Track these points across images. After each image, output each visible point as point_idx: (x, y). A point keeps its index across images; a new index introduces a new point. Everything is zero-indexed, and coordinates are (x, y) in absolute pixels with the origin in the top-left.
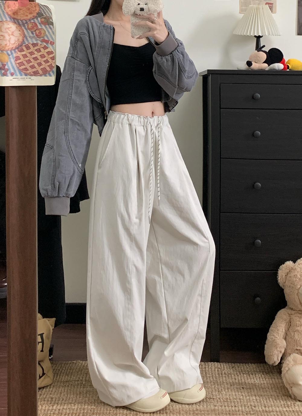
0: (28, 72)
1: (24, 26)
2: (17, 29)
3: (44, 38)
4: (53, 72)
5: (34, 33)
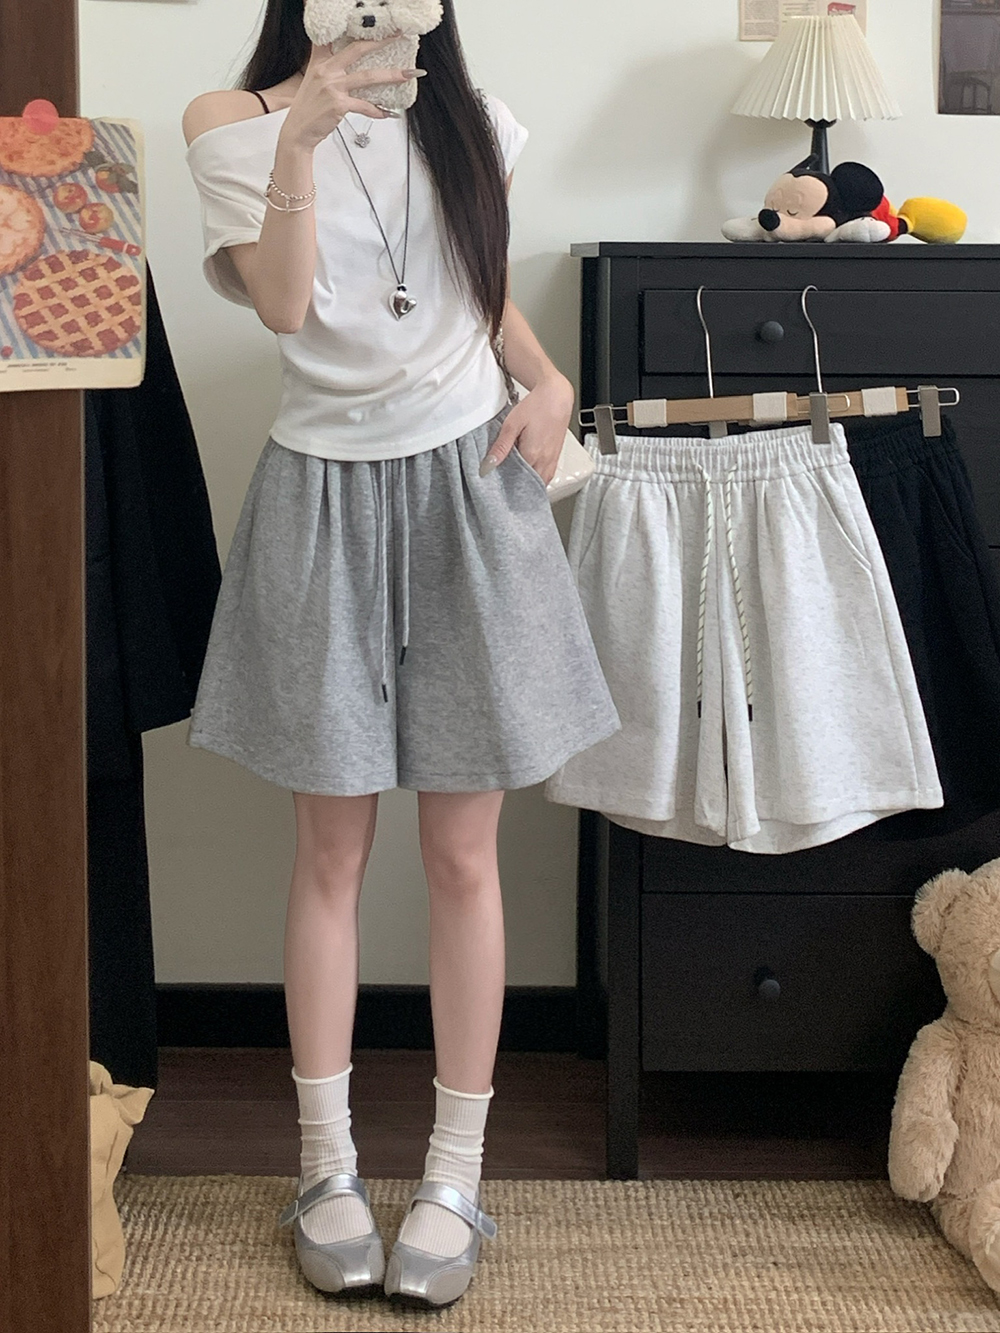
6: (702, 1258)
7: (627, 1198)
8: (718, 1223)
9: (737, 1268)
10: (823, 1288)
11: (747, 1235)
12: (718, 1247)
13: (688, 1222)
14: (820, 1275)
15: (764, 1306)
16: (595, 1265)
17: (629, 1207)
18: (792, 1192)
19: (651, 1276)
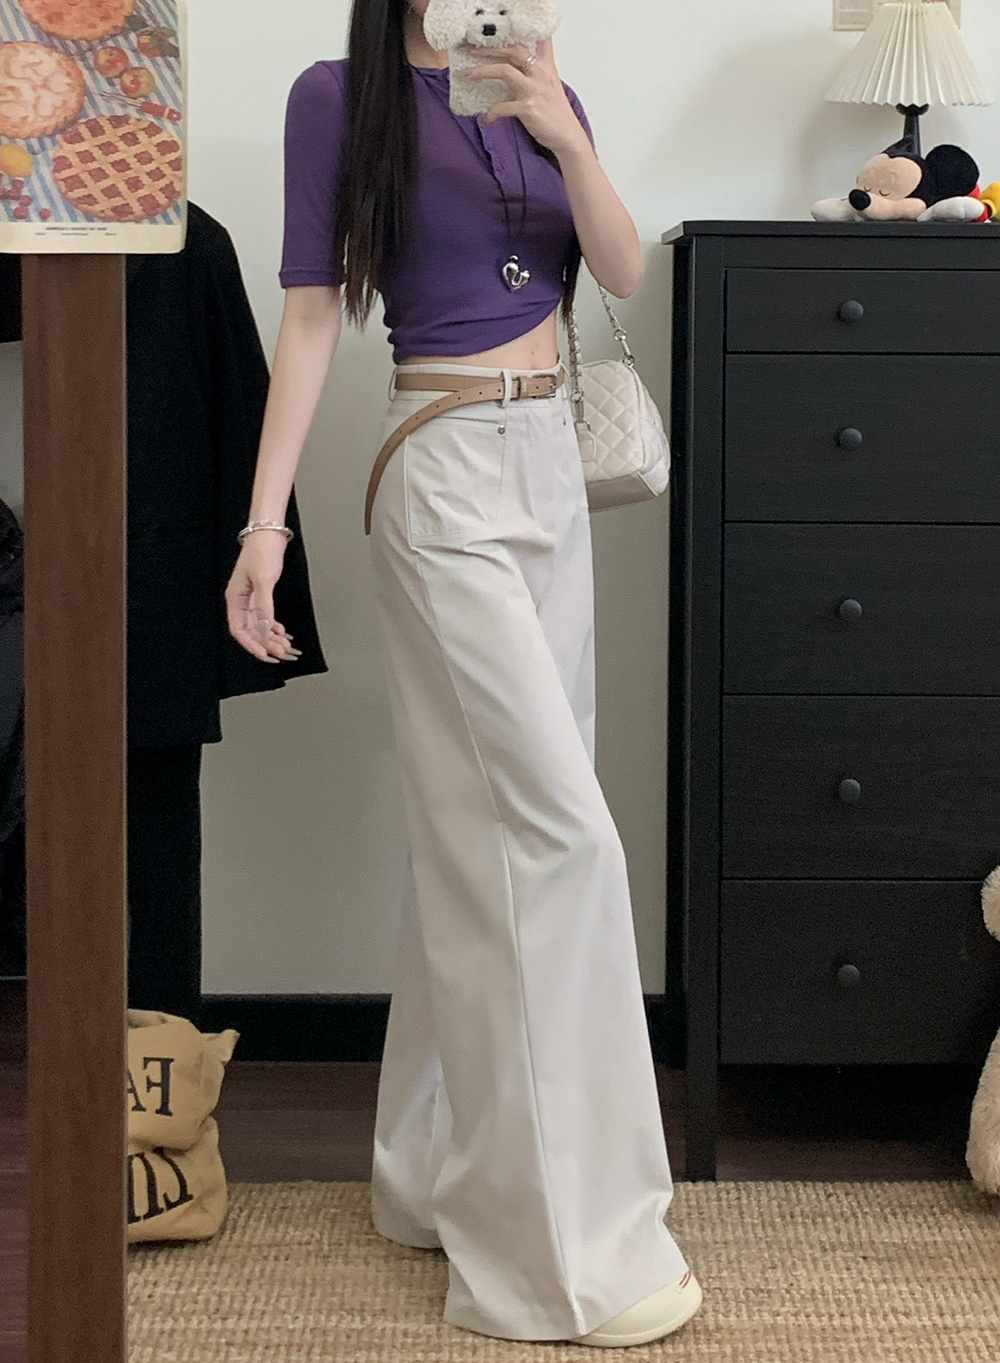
0: (97, 208)
1: (84, 59)
2: (60, 70)
3: (148, 97)
4: (177, 210)
5: (117, 81)
6: (790, 1252)
7: (719, 1199)
8: (809, 1221)
9: (826, 1261)
10: (911, 1279)
11: (838, 1232)
12: (808, 1243)
13: (778, 1220)
14: (909, 1266)
15: (852, 1296)
17: (720, 1205)
19: (741, 1268)
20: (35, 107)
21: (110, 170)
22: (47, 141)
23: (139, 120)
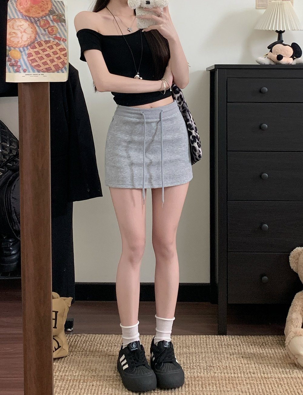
0: (41, 68)
1: (36, 23)
2: (29, 27)
3: (56, 35)
4: (66, 69)
5: (46, 30)
6: (221, 355)
7: (200, 340)
8: (226, 347)
9: (231, 358)
10: (256, 363)
11: (235, 349)
12: (226, 352)
13: (217, 346)
14: (255, 360)
15: (238, 368)
16: (190, 357)
17: (201, 342)
18: (249, 339)
19: (205, 360)
20: (21, 38)
21: (45, 57)
22: (25, 48)
23: (53, 42)
